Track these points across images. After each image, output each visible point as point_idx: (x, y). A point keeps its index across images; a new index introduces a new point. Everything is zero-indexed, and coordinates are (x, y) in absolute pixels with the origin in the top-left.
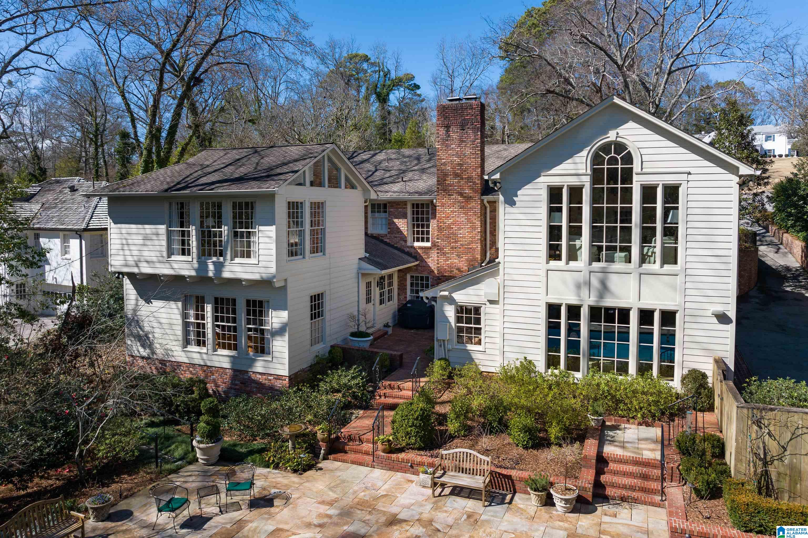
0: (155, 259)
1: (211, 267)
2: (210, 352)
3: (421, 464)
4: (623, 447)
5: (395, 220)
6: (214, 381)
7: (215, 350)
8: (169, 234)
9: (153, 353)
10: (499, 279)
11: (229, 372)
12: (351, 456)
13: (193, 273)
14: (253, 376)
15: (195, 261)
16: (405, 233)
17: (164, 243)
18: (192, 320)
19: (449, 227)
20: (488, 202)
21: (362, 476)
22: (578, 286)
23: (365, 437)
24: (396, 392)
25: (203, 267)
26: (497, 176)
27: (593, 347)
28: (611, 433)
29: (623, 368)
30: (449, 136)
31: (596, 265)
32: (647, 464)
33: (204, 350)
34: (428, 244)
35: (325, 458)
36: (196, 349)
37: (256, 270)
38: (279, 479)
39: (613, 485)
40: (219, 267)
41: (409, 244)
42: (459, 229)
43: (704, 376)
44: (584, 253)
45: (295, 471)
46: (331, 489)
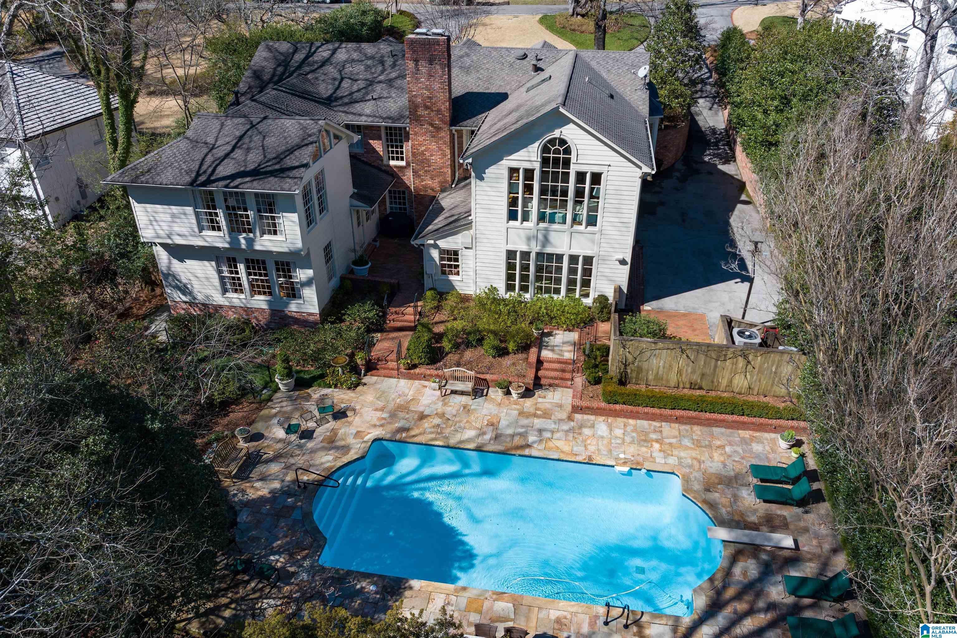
0: (187, 233)
1: (243, 241)
2: (249, 297)
3: (431, 376)
4: (553, 350)
5: (371, 141)
6: (255, 317)
7: (252, 296)
8: (197, 214)
9: (195, 298)
10: (472, 232)
11: (268, 311)
12: (382, 372)
13: (227, 246)
14: (289, 314)
15: (227, 236)
16: (381, 153)
17: (194, 221)
18: (226, 274)
19: (422, 153)
20: (456, 131)
21: (394, 386)
22: (529, 239)
23: (388, 358)
24: (400, 317)
25: (234, 242)
26: (470, 160)
27: (539, 279)
28: (546, 339)
29: (557, 291)
30: (418, 70)
31: (542, 225)
32: (565, 362)
33: (242, 296)
34: (403, 163)
35: (365, 375)
36: (235, 295)
37: (284, 245)
38: (342, 396)
39: (545, 377)
40: (250, 242)
41: (385, 162)
42: (432, 155)
43: (607, 299)
44: (534, 215)
45: (349, 388)
46: (378, 399)
